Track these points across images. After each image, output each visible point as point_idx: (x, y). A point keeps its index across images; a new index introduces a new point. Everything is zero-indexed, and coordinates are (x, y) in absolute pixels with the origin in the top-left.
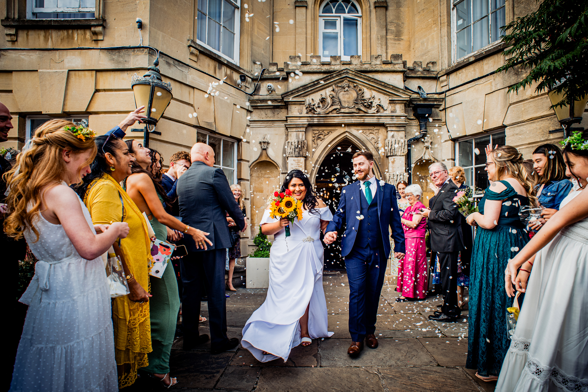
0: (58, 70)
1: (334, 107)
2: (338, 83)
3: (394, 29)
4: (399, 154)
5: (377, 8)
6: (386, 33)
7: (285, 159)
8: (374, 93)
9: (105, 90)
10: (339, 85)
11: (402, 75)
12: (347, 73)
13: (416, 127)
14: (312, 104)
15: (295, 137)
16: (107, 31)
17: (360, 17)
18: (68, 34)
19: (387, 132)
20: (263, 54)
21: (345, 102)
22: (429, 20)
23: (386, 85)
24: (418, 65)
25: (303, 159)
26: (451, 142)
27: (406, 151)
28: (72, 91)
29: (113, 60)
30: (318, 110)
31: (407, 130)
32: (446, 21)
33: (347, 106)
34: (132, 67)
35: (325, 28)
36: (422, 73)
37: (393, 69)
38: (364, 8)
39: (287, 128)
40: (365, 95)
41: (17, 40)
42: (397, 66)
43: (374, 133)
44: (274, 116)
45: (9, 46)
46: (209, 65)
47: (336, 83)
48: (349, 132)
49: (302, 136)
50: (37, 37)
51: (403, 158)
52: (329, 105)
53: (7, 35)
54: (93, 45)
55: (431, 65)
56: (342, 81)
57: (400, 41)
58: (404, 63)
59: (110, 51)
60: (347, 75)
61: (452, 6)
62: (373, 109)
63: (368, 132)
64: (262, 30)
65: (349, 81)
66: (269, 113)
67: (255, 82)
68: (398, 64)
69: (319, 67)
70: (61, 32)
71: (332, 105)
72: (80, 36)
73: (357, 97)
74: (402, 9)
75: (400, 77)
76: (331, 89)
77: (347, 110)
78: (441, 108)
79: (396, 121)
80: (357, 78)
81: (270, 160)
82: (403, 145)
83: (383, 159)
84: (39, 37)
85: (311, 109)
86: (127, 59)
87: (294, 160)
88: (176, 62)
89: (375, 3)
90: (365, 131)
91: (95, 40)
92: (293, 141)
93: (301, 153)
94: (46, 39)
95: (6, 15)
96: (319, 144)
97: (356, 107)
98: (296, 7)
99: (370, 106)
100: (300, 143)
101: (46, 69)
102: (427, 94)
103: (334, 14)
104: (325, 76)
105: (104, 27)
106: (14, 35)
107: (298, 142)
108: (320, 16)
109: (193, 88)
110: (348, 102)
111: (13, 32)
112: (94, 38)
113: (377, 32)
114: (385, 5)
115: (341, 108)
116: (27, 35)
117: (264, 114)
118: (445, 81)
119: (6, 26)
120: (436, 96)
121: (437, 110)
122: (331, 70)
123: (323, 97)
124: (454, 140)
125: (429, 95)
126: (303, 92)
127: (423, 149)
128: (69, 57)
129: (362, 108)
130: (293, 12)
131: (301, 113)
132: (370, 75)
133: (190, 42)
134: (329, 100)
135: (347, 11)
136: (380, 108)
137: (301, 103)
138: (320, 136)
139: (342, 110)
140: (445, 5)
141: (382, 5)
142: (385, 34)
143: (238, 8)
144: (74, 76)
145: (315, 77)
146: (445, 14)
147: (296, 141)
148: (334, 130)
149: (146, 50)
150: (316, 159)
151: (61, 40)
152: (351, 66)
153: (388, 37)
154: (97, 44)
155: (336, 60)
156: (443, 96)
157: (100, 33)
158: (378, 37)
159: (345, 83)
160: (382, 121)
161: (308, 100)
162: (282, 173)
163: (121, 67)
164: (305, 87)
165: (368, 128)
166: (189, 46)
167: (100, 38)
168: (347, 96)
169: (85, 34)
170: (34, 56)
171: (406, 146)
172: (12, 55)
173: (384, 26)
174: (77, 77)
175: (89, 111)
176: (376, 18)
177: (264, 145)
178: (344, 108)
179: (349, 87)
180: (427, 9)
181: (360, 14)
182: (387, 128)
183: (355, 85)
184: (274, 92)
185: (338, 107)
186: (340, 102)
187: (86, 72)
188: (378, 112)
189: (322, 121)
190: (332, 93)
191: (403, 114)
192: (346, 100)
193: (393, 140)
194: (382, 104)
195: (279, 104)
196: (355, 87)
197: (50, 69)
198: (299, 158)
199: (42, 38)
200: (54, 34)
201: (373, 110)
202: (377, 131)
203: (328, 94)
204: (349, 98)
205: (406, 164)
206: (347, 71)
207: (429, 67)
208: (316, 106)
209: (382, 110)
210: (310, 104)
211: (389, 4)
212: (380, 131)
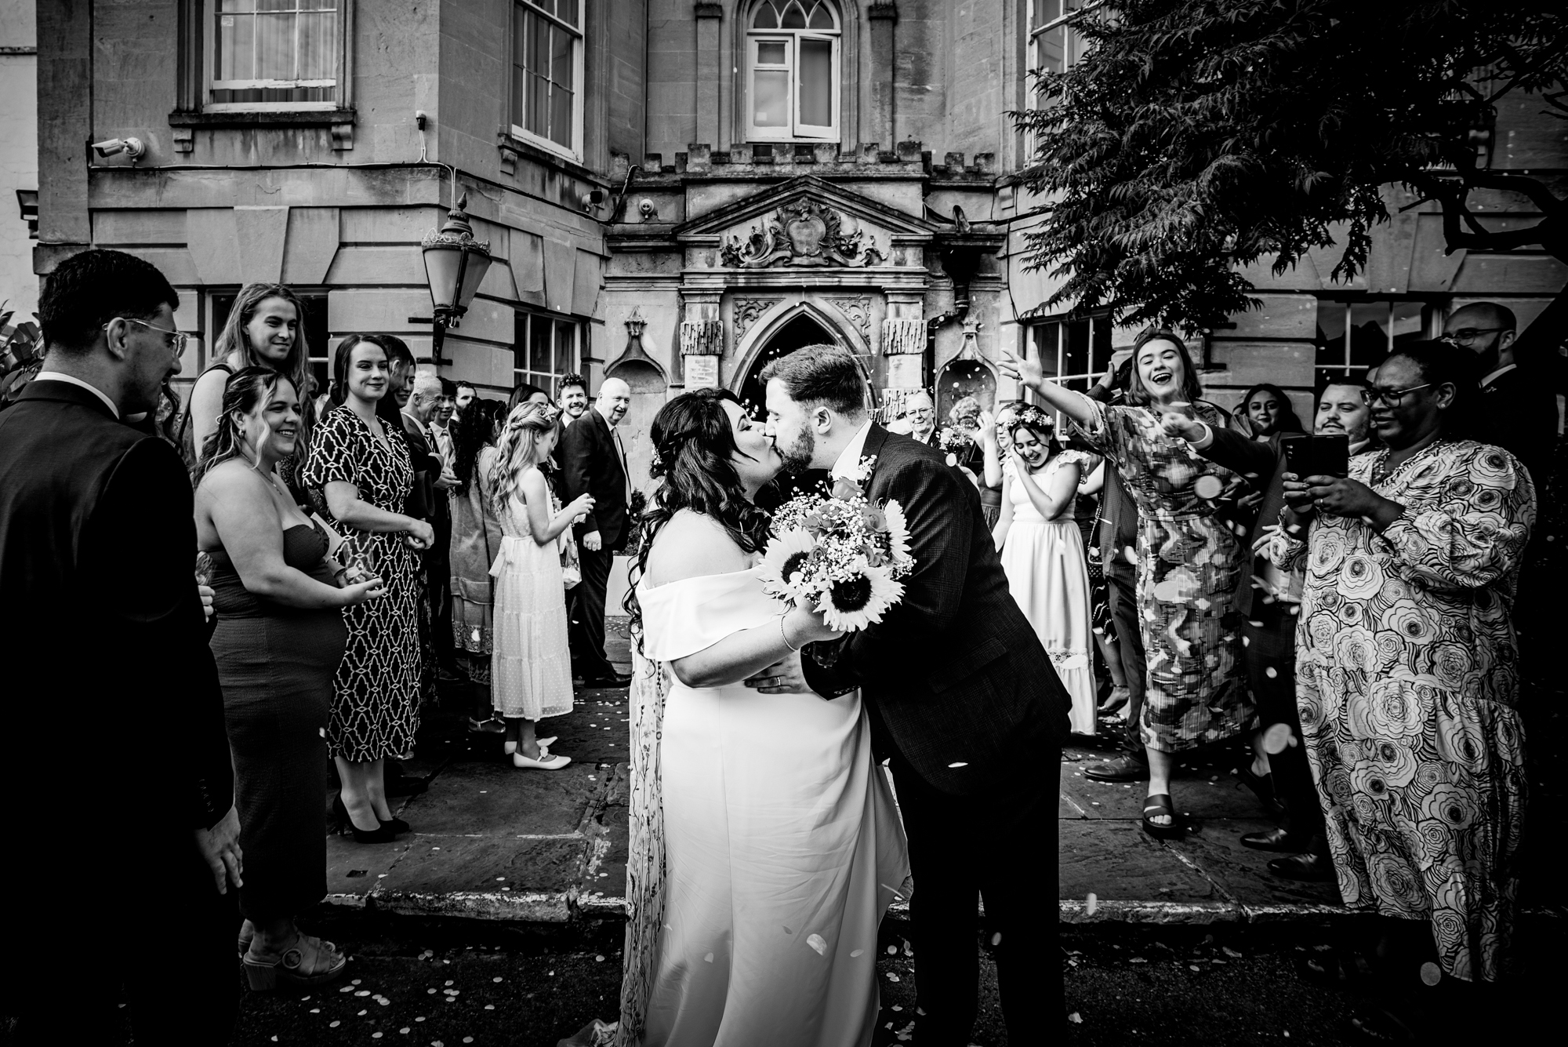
0: (270, 208)
1: (779, 254)
2: (789, 203)
3: (910, 66)
4: (910, 350)
5: (874, 22)
6: (894, 76)
7: (679, 359)
8: (863, 225)
9: (356, 244)
10: (791, 207)
11: (920, 186)
12: (807, 183)
13: (948, 294)
14: (735, 246)
15: (697, 315)
16: (359, 132)
17: (837, 36)
18: (286, 137)
19: (887, 304)
20: (629, 131)
21: (801, 242)
22: (984, 61)
23: (885, 210)
24: (955, 160)
25: (714, 360)
26: (1016, 325)
27: (924, 345)
28: (297, 247)
29: (373, 188)
30: (747, 260)
31: (930, 299)
32: (1014, 69)
33: (805, 251)
34: (409, 203)
35: (760, 61)
36: (964, 177)
37: (902, 174)
38: (846, 18)
39: (682, 296)
40: (843, 227)
41: (193, 151)
42: (909, 168)
43: (860, 305)
44: (656, 267)
45: (179, 161)
46: (533, 177)
47: (783, 203)
48: (809, 305)
49: (713, 311)
50: (229, 143)
51: (919, 358)
52: (770, 250)
53: (177, 141)
54: (332, 160)
55: (982, 161)
56: (798, 199)
57: (922, 93)
58: (926, 158)
59: (367, 172)
60: (806, 188)
61: (1028, 38)
62: (859, 257)
63: (848, 304)
64: (627, 79)
65: (809, 199)
66: (646, 262)
67: (614, 195)
68: (911, 162)
69: (749, 168)
70: (274, 133)
71: (775, 250)
72: (308, 141)
73: (827, 233)
74: (929, 22)
75: (915, 190)
76: (772, 215)
77: (805, 261)
78: (1000, 254)
79: (904, 283)
80: (826, 195)
81: (647, 360)
82: (919, 332)
83: (877, 360)
84: (233, 144)
85: (732, 257)
86: (398, 187)
87: (697, 362)
88: (482, 184)
89: (870, 9)
90: (841, 302)
91: (336, 150)
92: (695, 323)
93: (712, 347)
94: (246, 148)
95: (175, 105)
96: (747, 328)
97: (824, 255)
98: (697, 18)
99: (852, 253)
100: (709, 326)
101: (248, 204)
102: (972, 223)
103: (779, 30)
104: (763, 188)
105: (354, 125)
106: (189, 141)
107: (706, 325)
108: (750, 34)
109: (508, 228)
110: (808, 244)
111: (186, 135)
112: (336, 146)
113: (873, 74)
114: (891, 13)
115: (793, 256)
116: (212, 140)
117: (634, 263)
118: (1008, 198)
119: (174, 126)
120: (991, 228)
121: (993, 258)
122: (775, 175)
123: (757, 232)
124: (1024, 323)
125: (975, 226)
126: (716, 223)
127: (960, 339)
128: (290, 182)
129: (837, 257)
130: (690, 29)
131: (711, 265)
132: (854, 188)
133: (503, 139)
134: (769, 239)
135: (808, 21)
136: (874, 255)
137: (711, 245)
138: (749, 312)
139: (797, 260)
140: (1015, 35)
141: (885, 13)
142: (890, 79)
143: (579, 37)
144: (299, 218)
145: (741, 191)
146: (1014, 54)
147: (702, 322)
148: (779, 300)
149: (434, 171)
150: (740, 359)
151: (274, 148)
152: (815, 168)
153: (897, 85)
154: (341, 156)
155: (785, 154)
156: (1004, 228)
157: (347, 137)
158: (874, 85)
159: (802, 204)
160: (877, 282)
161: (727, 237)
162: (672, 387)
163: (388, 202)
164: (719, 212)
165: (848, 295)
166: (501, 148)
167: (347, 145)
168: (806, 231)
169: (318, 138)
170: (226, 180)
171: (925, 335)
172: (187, 178)
173: (890, 62)
174: (306, 220)
175: (327, 282)
176: (873, 43)
177: (635, 329)
178: (800, 255)
179: (810, 212)
180: (979, 35)
181: (837, 30)
182: (886, 296)
183: (823, 207)
184: (654, 217)
185: (788, 254)
186: (792, 244)
187: (323, 211)
188: (868, 264)
189: (754, 283)
190: (777, 224)
191: (920, 268)
192: (803, 238)
193: (899, 321)
194: (877, 247)
195: (667, 244)
196: (822, 211)
197: (257, 204)
198: (707, 358)
199: (238, 145)
200: (261, 138)
201: (859, 260)
202: (866, 302)
203: (767, 225)
204: (810, 235)
205: (923, 369)
206: (806, 180)
207: (978, 165)
208: (743, 250)
209: (876, 260)
210: (730, 248)
211: (901, 11)
212: (873, 303)
